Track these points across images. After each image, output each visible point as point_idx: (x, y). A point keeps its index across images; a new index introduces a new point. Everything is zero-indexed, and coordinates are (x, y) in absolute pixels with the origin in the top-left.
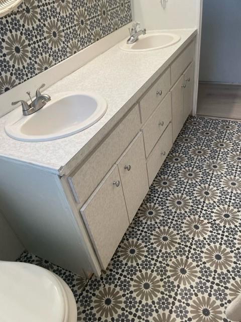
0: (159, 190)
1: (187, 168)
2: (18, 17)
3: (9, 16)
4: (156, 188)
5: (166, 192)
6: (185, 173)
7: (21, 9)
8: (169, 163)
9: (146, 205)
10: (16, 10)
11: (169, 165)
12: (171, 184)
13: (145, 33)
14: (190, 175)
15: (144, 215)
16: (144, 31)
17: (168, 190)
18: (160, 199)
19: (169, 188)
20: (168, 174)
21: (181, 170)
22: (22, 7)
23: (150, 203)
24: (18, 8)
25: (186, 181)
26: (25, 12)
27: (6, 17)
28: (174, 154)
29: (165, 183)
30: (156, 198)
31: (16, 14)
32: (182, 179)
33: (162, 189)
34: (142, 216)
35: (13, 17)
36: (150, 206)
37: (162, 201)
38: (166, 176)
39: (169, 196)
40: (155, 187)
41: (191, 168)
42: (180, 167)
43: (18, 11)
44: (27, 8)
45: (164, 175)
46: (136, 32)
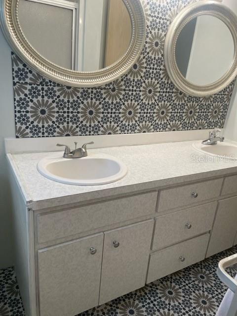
0: (159, 295)
1: (206, 293)
2: (103, 92)
3: (96, 89)
4: (158, 291)
5: (164, 302)
6: (200, 297)
7: (108, 87)
8: (191, 276)
9: (134, 300)
10: (103, 87)
11: (191, 277)
12: (176, 298)
13: (223, 141)
14: (204, 302)
15: (124, 310)
16: (222, 139)
17: (167, 302)
18: (151, 305)
19: (170, 301)
20: (181, 286)
21: (198, 291)
22: (109, 86)
23: (140, 302)
24: (106, 85)
25: (194, 305)
26: (110, 90)
27: (92, 89)
28: (204, 270)
29: (170, 293)
30: (150, 301)
31: (102, 89)
32: (191, 301)
33: (163, 296)
34: (121, 309)
35: (98, 90)
36: (137, 305)
37: (153, 308)
38: (177, 287)
39: (164, 309)
40: (157, 289)
41: (210, 296)
42: (200, 287)
43: (105, 88)
44: (114, 88)
45: (176, 284)
46: (215, 137)
